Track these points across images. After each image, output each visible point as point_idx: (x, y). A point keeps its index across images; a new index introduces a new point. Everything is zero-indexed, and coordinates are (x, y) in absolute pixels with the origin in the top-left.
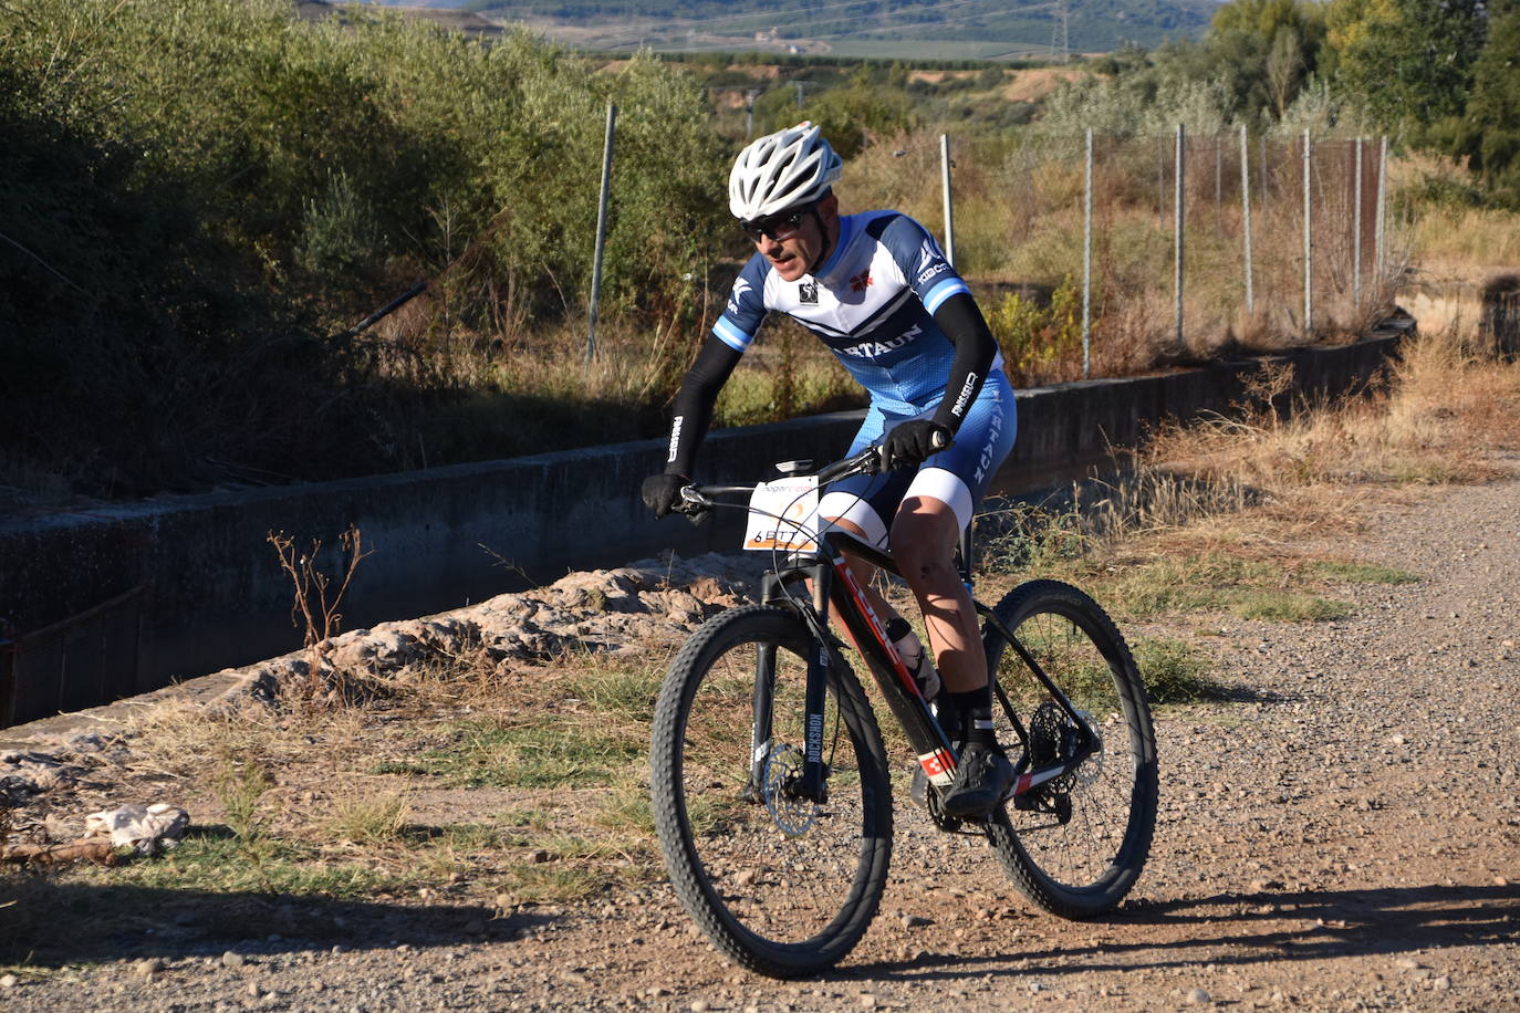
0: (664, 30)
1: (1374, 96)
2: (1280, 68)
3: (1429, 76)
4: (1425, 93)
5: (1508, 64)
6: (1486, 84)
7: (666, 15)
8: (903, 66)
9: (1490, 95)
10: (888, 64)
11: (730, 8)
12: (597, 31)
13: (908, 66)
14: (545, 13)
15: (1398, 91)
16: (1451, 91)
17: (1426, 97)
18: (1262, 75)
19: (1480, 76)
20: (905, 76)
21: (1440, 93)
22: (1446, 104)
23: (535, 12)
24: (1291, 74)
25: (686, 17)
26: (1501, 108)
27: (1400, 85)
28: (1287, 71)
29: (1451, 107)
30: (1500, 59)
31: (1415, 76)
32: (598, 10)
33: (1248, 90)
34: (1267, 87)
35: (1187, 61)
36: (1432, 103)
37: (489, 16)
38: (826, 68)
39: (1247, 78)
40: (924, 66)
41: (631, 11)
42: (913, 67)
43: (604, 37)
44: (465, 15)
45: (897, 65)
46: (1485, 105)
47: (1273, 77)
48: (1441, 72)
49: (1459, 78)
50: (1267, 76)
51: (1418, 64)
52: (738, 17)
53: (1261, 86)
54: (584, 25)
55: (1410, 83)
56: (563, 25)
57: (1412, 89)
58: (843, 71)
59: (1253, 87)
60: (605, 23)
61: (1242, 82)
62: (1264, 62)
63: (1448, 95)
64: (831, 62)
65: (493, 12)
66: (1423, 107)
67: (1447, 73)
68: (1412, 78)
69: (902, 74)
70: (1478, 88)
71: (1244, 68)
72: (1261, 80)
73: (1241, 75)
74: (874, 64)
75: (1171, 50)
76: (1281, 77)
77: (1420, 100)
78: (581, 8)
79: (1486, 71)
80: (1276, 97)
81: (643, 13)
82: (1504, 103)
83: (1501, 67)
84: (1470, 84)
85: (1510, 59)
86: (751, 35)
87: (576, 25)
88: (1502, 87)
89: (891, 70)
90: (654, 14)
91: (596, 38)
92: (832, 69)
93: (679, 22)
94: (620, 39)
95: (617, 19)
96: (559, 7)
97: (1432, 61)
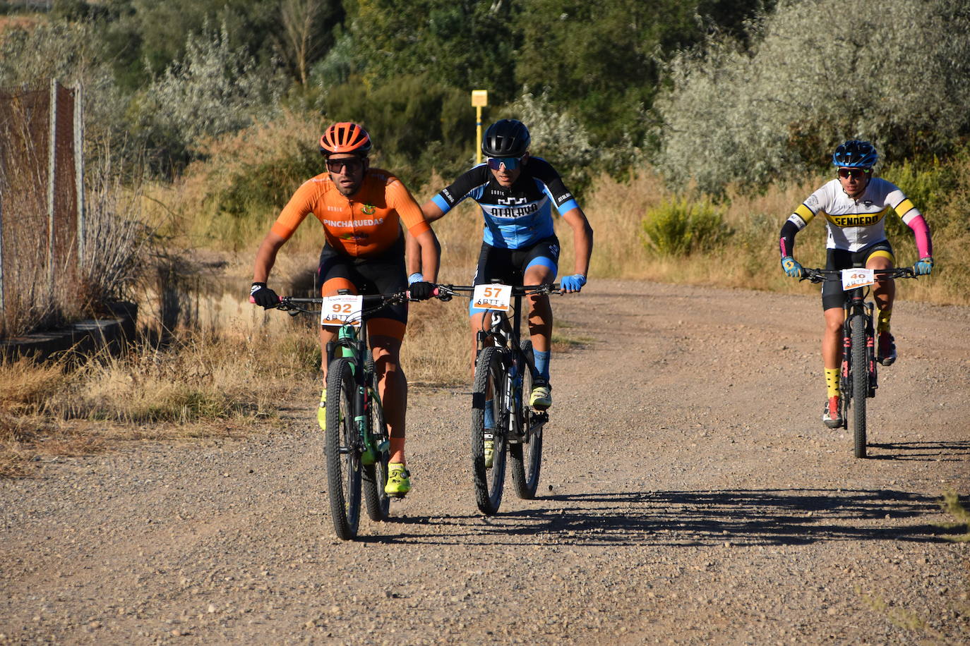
1: (401, 54)
2: (298, 18)
3: (469, 31)
4: (462, 52)
5: (564, 16)
6: (539, 41)
9: (543, 55)
15: (431, 49)
16: (496, 49)
17: (466, 56)
18: (275, 26)
19: (529, 31)
21: (482, 53)
22: (491, 67)
24: (313, 25)
26: (557, 71)
27: (433, 41)
28: (308, 21)
29: (497, 70)
30: (555, 9)
31: (450, 30)
33: (259, 46)
34: (283, 43)
35: (179, 7)
36: (474, 65)
39: (257, 30)
46: (537, 68)
47: (290, 29)
48: (483, 23)
49: (505, 32)
50: (283, 28)
51: (454, 13)
53: (276, 41)
55: (447, 38)
57: (447, 46)
59: (266, 43)
61: (251, 35)
62: (278, 10)
63: (492, 56)
66: (462, 69)
67: (489, 26)
68: (446, 32)
70: (528, 46)
71: (252, 16)
72: (275, 34)
73: (250, 26)
76: (300, 30)
77: (457, 61)
79: (535, 24)
80: (295, 54)
82: (561, 66)
83: (556, 20)
84: (519, 41)
85: (565, 10)
88: (557, 45)
97: (472, 11)
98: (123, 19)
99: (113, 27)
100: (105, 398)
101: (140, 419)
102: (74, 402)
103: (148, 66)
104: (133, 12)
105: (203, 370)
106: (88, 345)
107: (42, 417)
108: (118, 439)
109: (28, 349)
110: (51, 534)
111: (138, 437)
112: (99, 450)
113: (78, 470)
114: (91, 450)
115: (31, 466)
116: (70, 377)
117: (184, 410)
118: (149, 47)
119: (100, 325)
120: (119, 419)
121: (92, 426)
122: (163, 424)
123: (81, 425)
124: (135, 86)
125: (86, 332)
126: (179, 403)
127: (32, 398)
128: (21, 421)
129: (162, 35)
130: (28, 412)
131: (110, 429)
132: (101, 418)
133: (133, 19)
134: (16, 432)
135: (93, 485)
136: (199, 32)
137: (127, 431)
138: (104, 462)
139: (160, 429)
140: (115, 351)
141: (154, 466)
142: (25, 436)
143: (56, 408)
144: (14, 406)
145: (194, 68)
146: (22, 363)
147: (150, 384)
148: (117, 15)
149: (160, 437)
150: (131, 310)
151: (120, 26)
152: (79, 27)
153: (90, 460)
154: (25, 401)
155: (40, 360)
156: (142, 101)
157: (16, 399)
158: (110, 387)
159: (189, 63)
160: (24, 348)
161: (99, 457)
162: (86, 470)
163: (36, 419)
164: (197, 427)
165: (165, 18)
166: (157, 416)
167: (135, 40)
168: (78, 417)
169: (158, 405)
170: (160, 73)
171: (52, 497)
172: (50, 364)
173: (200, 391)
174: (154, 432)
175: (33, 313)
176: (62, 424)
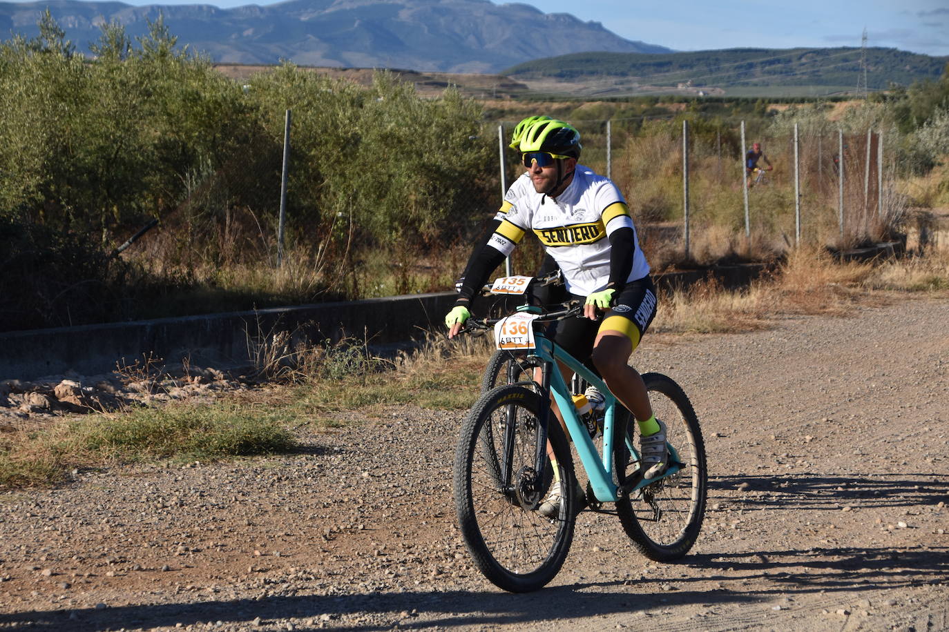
0: (622, 83)
7: (623, 74)
8: (763, 101)
10: (754, 100)
11: (662, 69)
12: (581, 86)
13: (766, 101)
14: (550, 75)
20: (765, 108)
23: (544, 75)
25: (635, 75)
32: (582, 73)
35: (929, 94)
37: (516, 78)
38: (716, 104)
40: (777, 101)
41: (602, 73)
42: (770, 102)
43: (585, 88)
44: (500, 78)
45: (759, 101)
52: (667, 74)
54: (573, 82)
56: (560, 82)
58: (726, 105)
60: (586, 80)
64: (719, 100)
65: (518, 76)
69: (763, 106)
74: (746, 100)
75: (919, 87)
78: (571, 72)
81: (609, 74)
86: (675, 85)
87: (568, 82)
89: (757, 104)
90: (616, 74)
91: (581, 89)
92: (720, 104)
93: (630, 78)
94: (594, 89)
95: (593, 78)
96: (558, 71)
98: (901, 100)
99: (897, 105)
100: (892, 280)
101: (909, 290)
102: (877, 282)
103: (915, 122)
104: (906, 98)
105: (940, 266)
106: (884, 254)
107: (862, 289)
108: (899, 300)
109: (856, 257)
110: (867, 344)
111: (909, 299)
112: (890, 305)
113: (880, 314)
114: (886, 304)
115: (856, 312)
116: (876, 270)
117: (932, 285)
118: (914, 113)
119: (890, 244)
120: (898, 289)
121: (887, 294)
122: (921, 292)
123: (880, 293)
124: (906, 132)
125: (883, 249)
126: (929, 282)
127: (857, 280)
128: (852, 290)
129: (921, 108)
130: (855, 287)
131: (894, 295)
132: (890, 289)
133: (907, 101)
134: (850, 296)
135: (887, 322)
136: (940, 106)
137: (902, 296)
138: (892, 310)
139: (919, 294)
140: (898, 257)
141: (917, 312)
142: (854, 298)
143: (869, 285)
144: (848, 283)
145: (938, 123)
146: (853, 263)
147: (914, 273)
148: (899, 99)
149: (919, 299)
150: (904, 238)
151: (901, 104)
152: (882, 105)
153: (885, 309)
154: (854, 281)
155: (861, 262)
156: (911, 138)
157: (850, 280)
158: (895, 274)
159: (935, 120)
160: (854, 256)
161: (889, 308)
162: (883, 314)
163: (858, 289)
164: (938, 294)
165: (922, 100)
166: (918, 289)
167: (907, 110)
168: (879, 289)
169: (918, 284)
170: (921, 125)
171: (867, 327)
172: (866, 264)
173: (939, 276)
174: (917, 296)
175: (857, 239)
176: (872, 293)
